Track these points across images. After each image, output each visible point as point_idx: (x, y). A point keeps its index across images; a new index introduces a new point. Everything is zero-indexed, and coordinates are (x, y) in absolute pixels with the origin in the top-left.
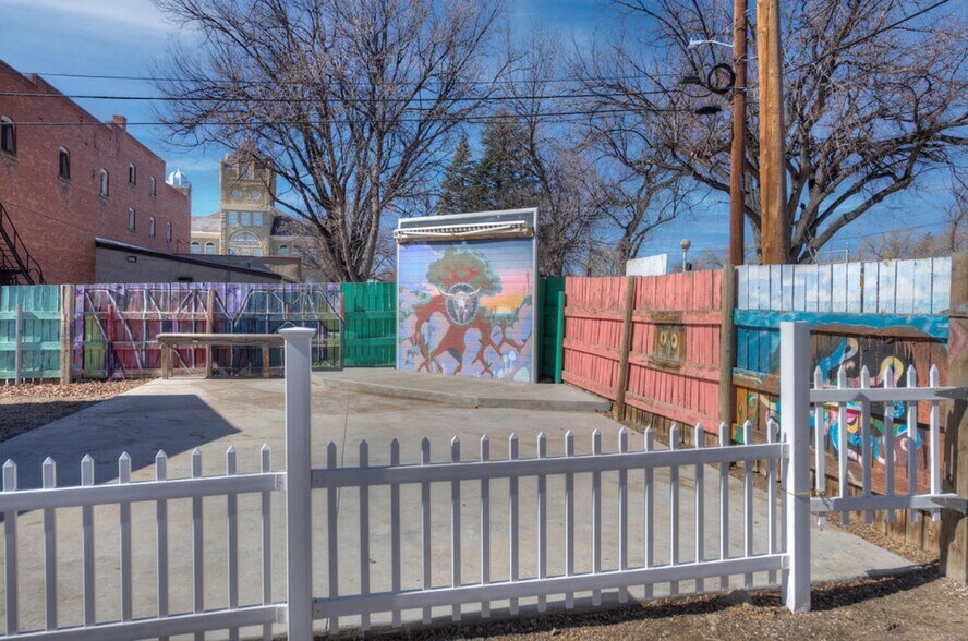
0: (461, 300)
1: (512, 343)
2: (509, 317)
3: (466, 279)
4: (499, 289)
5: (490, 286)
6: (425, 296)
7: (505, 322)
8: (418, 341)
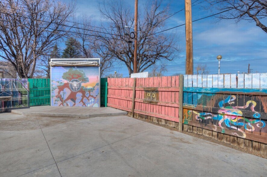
0: (75, 84)
1: (92, 96)
2: (91, 89)
3: (77, 78)
4: (88, 81)
5: (85, 80)
6: (62, 83)
7: (90, 91)
8: (59, 97)
